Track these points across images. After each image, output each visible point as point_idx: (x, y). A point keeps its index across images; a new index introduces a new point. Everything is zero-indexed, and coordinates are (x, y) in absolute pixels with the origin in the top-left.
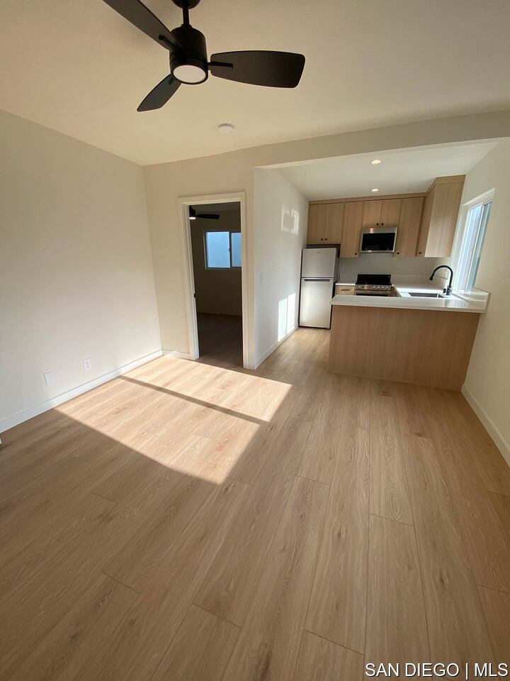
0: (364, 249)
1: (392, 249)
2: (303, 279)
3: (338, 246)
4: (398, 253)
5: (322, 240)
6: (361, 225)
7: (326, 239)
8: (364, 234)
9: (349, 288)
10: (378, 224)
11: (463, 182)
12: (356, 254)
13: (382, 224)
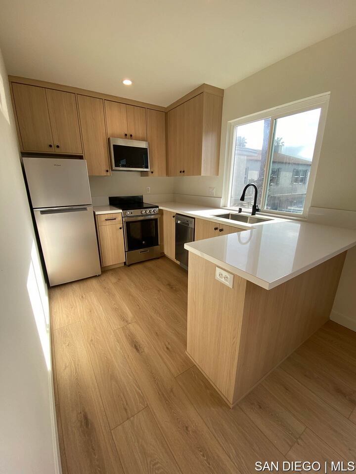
1: (147, 167)
2: (37, 212)
4: (152, 172)
5: (51, 146)
6: (106, 134)
7: (58, 147)
8: (114, 145)
9: (114, 216)
10: (126, 135)
11: (222, 98)
12: (107, 171)
13: (131, 136)
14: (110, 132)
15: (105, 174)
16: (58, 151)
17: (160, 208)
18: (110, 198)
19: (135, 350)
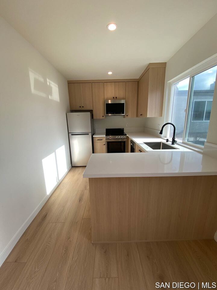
0: (107, 113)
1: (123, 113)
2: (70, 134)
3: (91, 111)
4: (127, 116)
5: (80, 107)
6: (104, 98)
7: (83, 107)
8: (106, 104)
9: (102, 138)
10: (114, 98)
11: (165, 68)
12: (103, 116)
13: (116, 98)
14: (106, 97)
15: (102, 118)
16: (83, 109)
17: (127, 135)
18: (107, 130)
19: (79, 201)
